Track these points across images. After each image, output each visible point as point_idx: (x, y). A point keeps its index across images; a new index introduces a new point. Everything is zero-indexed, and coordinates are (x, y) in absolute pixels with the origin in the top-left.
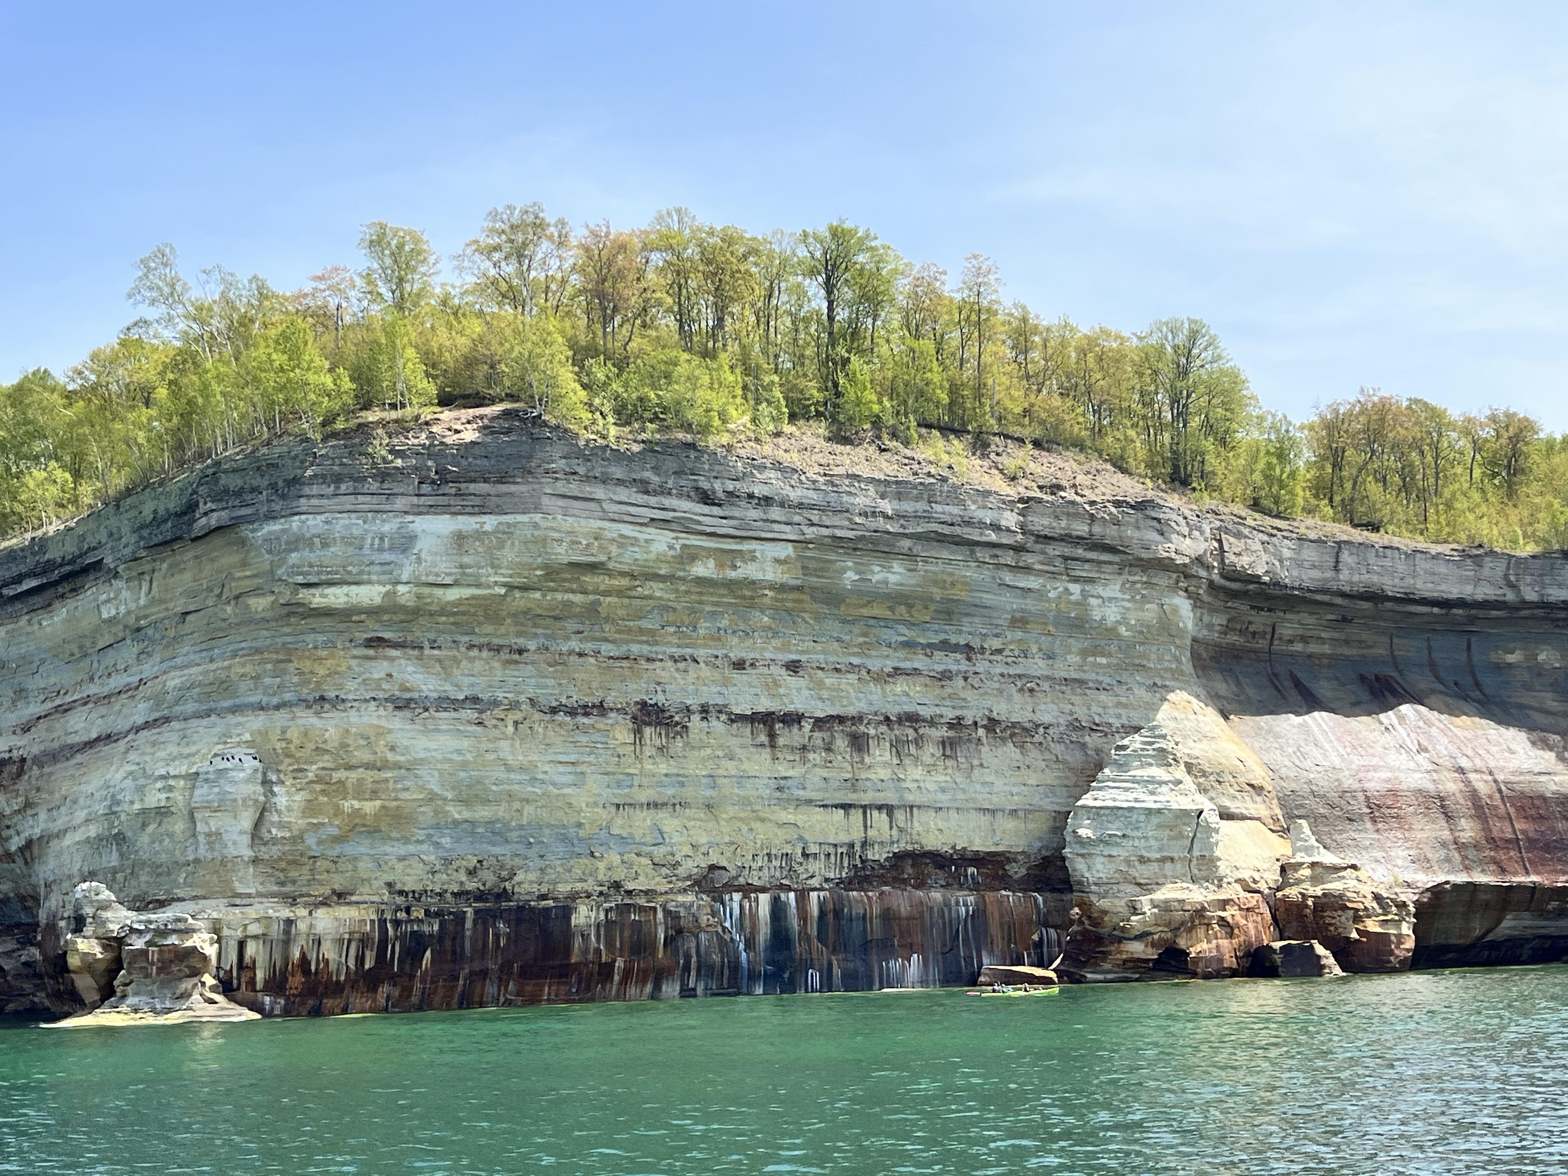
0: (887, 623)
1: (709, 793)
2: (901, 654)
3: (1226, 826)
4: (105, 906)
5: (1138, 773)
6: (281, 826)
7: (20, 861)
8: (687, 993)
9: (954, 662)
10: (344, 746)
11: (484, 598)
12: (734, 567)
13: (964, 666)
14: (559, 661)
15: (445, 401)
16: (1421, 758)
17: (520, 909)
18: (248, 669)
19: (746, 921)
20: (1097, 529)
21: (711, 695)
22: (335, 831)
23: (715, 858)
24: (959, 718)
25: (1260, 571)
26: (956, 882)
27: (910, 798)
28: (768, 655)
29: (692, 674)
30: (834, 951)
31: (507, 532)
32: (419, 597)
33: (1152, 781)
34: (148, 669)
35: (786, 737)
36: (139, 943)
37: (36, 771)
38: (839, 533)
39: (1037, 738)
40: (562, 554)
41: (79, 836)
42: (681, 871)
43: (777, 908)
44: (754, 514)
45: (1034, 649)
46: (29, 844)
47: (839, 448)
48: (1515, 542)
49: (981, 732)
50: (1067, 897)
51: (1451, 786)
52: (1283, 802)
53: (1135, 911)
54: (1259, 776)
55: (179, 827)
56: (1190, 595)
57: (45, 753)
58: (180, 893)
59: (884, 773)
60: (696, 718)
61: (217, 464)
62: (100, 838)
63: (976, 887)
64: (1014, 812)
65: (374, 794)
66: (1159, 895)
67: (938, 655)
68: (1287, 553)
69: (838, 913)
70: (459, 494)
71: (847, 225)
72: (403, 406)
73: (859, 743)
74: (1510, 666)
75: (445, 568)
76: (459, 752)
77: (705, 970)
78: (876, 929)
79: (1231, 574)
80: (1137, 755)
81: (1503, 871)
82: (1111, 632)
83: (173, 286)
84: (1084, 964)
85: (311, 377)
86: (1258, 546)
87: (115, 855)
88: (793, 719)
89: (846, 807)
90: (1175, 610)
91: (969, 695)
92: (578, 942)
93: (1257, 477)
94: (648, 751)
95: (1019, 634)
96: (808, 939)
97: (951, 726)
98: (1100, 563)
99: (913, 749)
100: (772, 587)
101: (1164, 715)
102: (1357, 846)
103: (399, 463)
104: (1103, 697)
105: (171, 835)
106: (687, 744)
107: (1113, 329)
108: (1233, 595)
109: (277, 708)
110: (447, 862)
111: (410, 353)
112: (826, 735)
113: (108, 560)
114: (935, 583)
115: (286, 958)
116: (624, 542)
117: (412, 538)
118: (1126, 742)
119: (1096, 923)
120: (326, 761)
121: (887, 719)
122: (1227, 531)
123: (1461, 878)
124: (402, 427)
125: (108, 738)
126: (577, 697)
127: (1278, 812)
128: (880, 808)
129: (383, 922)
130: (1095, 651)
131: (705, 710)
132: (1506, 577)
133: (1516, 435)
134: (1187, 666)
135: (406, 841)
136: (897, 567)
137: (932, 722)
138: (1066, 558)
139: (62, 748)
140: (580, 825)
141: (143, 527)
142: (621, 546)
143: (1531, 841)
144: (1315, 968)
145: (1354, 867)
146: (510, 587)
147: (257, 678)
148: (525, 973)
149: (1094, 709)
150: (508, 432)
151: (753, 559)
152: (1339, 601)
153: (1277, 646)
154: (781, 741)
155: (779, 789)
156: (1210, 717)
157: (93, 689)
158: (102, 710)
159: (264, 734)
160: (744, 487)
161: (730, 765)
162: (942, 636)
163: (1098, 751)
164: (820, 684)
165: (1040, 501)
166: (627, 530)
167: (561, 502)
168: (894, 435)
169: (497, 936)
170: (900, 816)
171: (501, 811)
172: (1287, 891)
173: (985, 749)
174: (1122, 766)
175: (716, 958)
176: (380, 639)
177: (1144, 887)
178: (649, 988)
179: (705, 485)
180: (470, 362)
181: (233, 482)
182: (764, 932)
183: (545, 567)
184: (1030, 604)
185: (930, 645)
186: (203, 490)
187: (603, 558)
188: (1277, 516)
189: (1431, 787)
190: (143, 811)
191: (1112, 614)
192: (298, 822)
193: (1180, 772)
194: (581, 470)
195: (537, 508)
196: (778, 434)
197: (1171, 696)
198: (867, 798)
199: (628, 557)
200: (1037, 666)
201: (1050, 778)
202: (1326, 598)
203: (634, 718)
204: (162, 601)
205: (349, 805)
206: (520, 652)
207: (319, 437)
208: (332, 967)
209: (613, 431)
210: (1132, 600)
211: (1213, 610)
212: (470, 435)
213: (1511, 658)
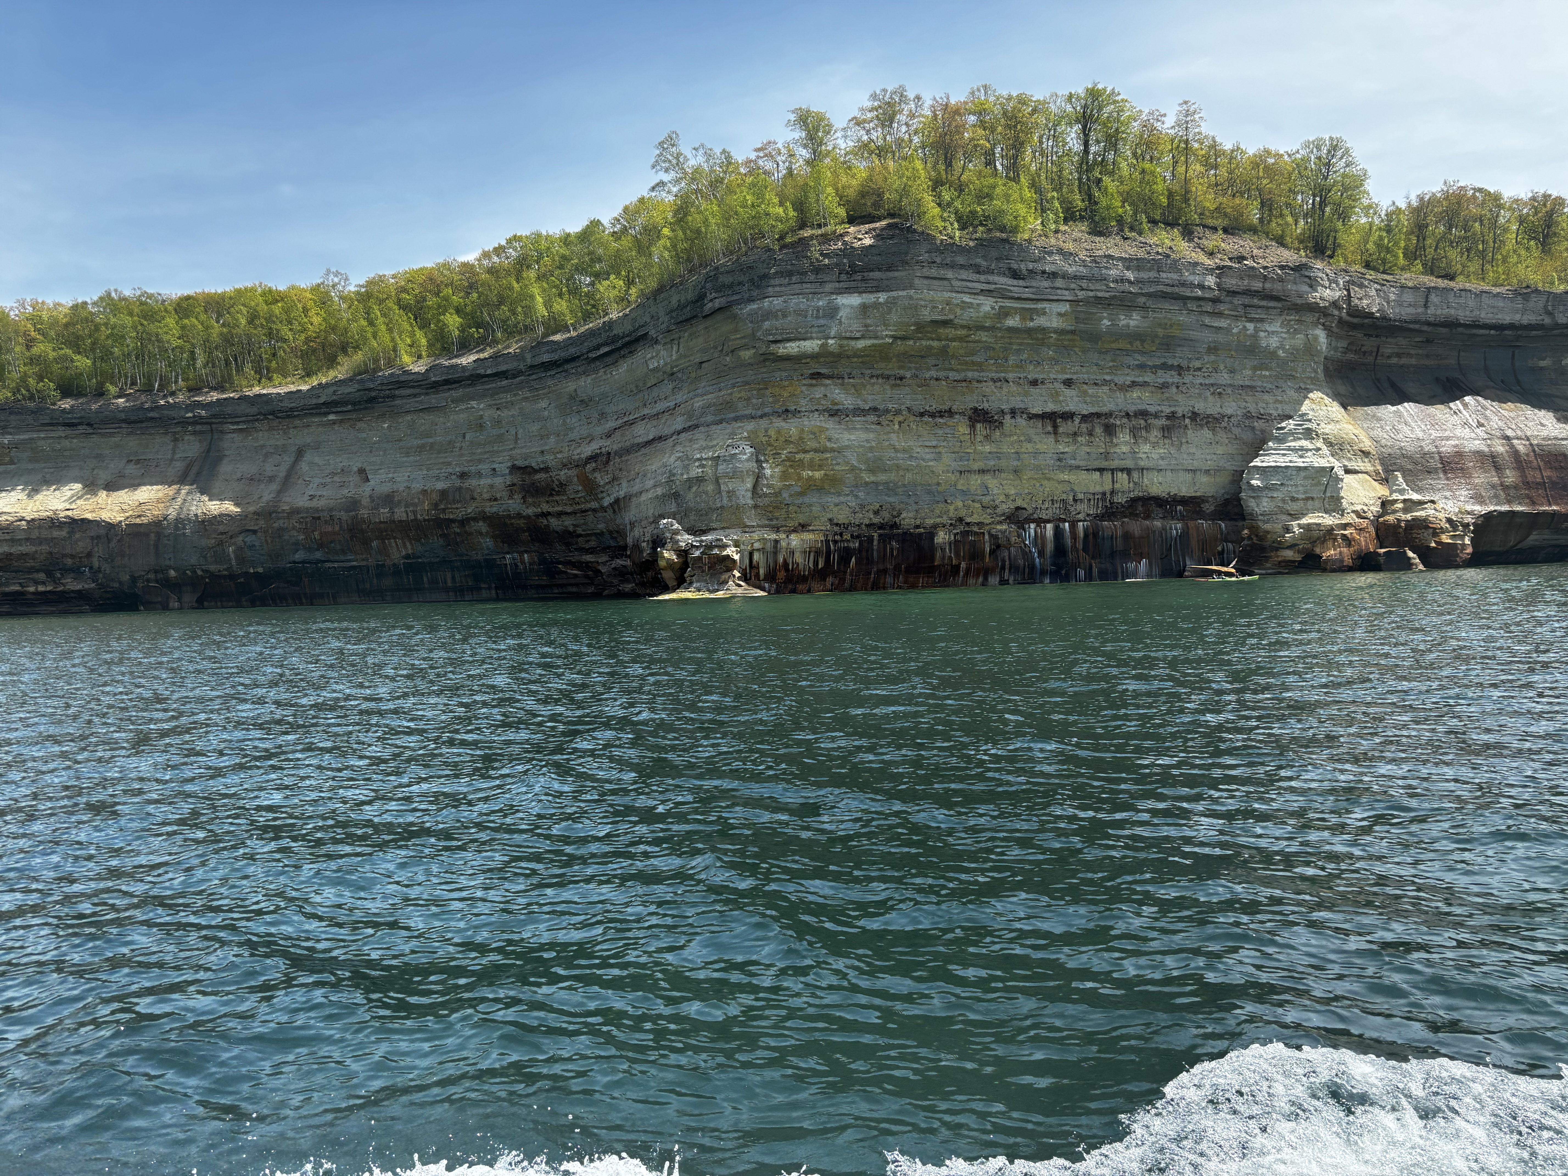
0: (1128, 353)
1: (1015, 463)
2: (1136, 372)
3: (1348, 478)
4: (676, 532)
5: (1292, 444)
6: (769, 486)
7: (610, 511)
8: (1003, 582)
9: (1170, 377)
10: (801, 438)
11: (880, 345)
12: (1032, 320)
13: (1176, 379)
14: (924, 384)
15: (852, 220)
16: (1480, 431)
17: (905, 533)
18: (743, 394)
19: (1039, 540)
20: (1268, 285)
21: (1017, 402)
22: (799, 489)
23: (1019, 503)
24: (1173, 413)
25: (1374, 310)
26: (1169, 515)
27: (1142, 464)
28: (1052, 376)
29: (1005, 390)
30: (1093, 558)
31: (891, 304)
32: (841, 346)
33: (1302, 449)
34: (680, 397)
35: (1065, 427)
36: (697, 553)
37: (617, 460)
38: (1100, 294)
39: (1224, 424)
40: (927, 315)
41: (650, 495)
42: (999, 511)
43: (1058, 532)
44: (1046, 284)
45: (1222, 367)
46: (617, 501)
47: (1097, 239)
48: (1553, 283)
49: (1187, 421)
50: (1240, 523)
51: (1500, 448)
52: (1383, 460)
53: (1288, 530)
54: (1367, 444)
55: (710, 488)
56: (1326, 328)
57: (622, 449)
58: (714, 525)
59: (1125, 449)
60: (1008, 417)
61: (717, 268)
62: (664, 495)
63: (1182, 518)
64: (1207, 472)
65: (820, 468)
66: (1304, 521)
67: (1160, 372)
68: (1392, 297)
69: (1095, 535)
70: (864, 280)
71: (1100, 87)
72: (825, 225)
73: (1110, 430)
74: (1542, 368)
75: (856, 327)
76: (868, 441)
77: (1014, 569)
78: (1119, 544)
79: (1355, 312)
80: (1291, 433)
81: (1533, 503)
82: (1273, 354)
83: (677, 158)
84: (1252, 564)
85: (771, 210)
86: (1373, 293)
87: (674, 505)
88: (1068, 416)
89: (1101, 470)
90: (1316, 338)
91: (1180, 398)
92: (939, 554)
93: (1371, 246)
94: (979, 438)
95: (1213, 358)
96: (1077, 551)
97: (1168, 418)
98: (1268, 308)
99: (1144, 433)
100: (1056, 331)
101: (1305, 407)
102: (1433, 489)
103: (827, 261)
104: (1266, 397)
105: (706, 493)
106: (1002, 434)
107: (1273, 148)
108: (1353, 327)
109: (761, 417)
110: (862, 507)
111: (830, 190)
112: (1089, 425)
113: (652, 333)
114: (1160, 325)
115: (776, 562)
116: (964, 306)
117: (836, 309)
118: (1283, 425)
119: (1261, 539)
120: (791, 448)
121: (1127, 414)
122: (1354, 283)
123: (1505, 508)
124: (826, 239)
125: (660, 439)
126: (935, 406)
127: (1379, 468)
128: (1122, 470)
129: (827, 541)
130: (1262, 367)
131: (1013, 412)
132: (1545, 307)
133: (1552, 210)
134: (1321, 376)
135: (839, 494)
136: (1135, 316)
137: (1156, 416)
138: (1245, 306)
139: (633, 446)
140: (938, 484)
141: (672, 311)
142: (962, 308)
143: (1554, 484)
144: (1407, 565)
145: (1433, 502)
146: (895, 338)
147: (749, 399)
148: (908, 571)
149: (1261, 405)
150: (892, 237)
151: (1044, 313)
152: (1425, 328)
153: (1380, 361)
154: (1061, 430)
155: (1059, 460)
156: (1335, 409)
157: (646, 411)
158: (655, 423)
159: (754, 432)
160: (1039, 267)
161: (1029, 446)
162: (1163, 360)
163: (1263, 431)
164: (1085, 393)
165: (1230, 268)
166: (967, 298)
167: (926, 282)
168: (1132, 229)
169: (892, 549)
170: (1135, 475)
171: (893, 476)
172: (1387, 518)
173: (1190, 432)
174: (1281, 440)
175: (1021, 562)
176: (819, 374)
177: (1295, 516)
178: (981, 579)
179: (1015, 266)
180: (863, 194)
181: (727, 279)
182: (1050, 547)
183: (916, 324)
184: (1221, 338)
185: (1155, 366)
186: (709, 285)
187: (952, 317)
188: (1384, 272)
189: (1486, 449)
190: (689, 479)
191: (1274, 342)
192: (777, 483)
193: (1320, 444)
194: (938, 260)
195: (911, 286)
196: (1057, 231)
197: (1311, 395)
198: (1115, 464)
199: (966, 316)
200: (1224, 378)
201: (1231, 449)
202: (1417, 326)
203: (970, 418)
204: (685, 357)
205: (805, 474)
206: (901, 379)
207: (777, 248)
208: (801, 567)
209: (957, 234)
210: (1288, 332)
211: (1338, 338)
212: (868, 241)
213: (1543, 363)
